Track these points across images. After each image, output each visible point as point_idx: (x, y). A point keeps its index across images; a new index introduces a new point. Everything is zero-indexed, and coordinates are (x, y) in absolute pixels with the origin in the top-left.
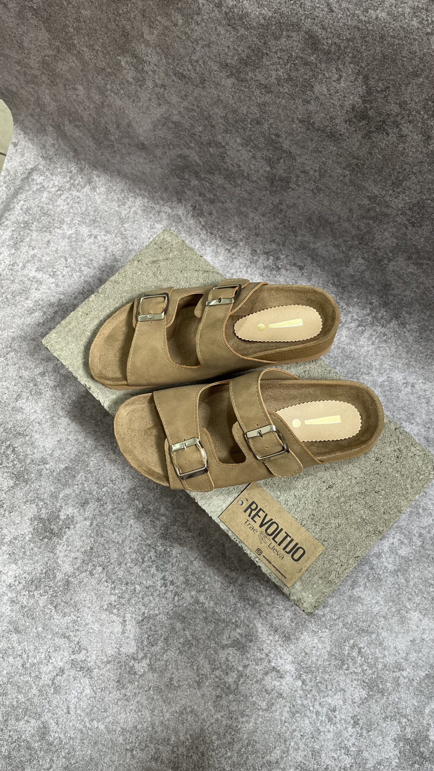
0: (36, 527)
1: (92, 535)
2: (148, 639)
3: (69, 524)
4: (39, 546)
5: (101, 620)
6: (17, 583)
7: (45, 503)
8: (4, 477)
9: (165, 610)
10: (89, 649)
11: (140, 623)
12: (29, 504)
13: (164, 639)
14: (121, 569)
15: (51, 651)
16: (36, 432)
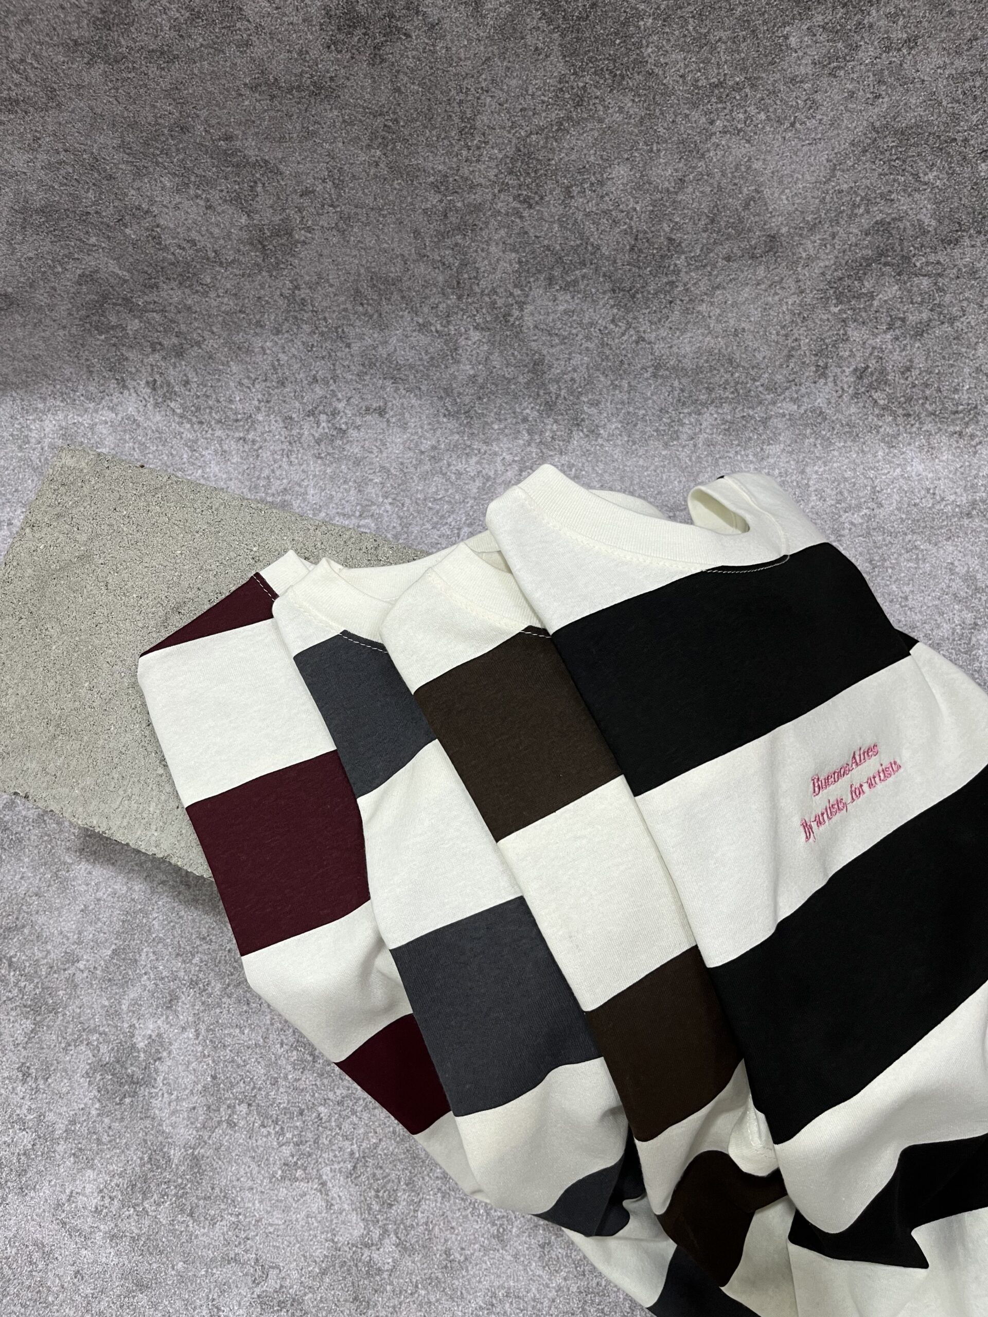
0: (101, 1083)
1: (206, 1052)
2: (377, 1197)
3: (158, 1051)
4: (119, 1117)
5: (281, 1201)
6: (107, 1200)
7: (100, 1034)
8: (12, 1019)
9: (387, 1130)
10: (281, 1264)
11: (351, 1174)
12: (73, 1048)
13: (407, 1185)
14: (281, 1090)
15: (215, 1297)
16: (37, 913)
